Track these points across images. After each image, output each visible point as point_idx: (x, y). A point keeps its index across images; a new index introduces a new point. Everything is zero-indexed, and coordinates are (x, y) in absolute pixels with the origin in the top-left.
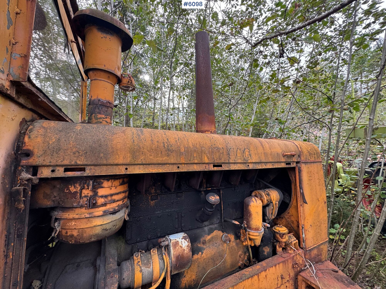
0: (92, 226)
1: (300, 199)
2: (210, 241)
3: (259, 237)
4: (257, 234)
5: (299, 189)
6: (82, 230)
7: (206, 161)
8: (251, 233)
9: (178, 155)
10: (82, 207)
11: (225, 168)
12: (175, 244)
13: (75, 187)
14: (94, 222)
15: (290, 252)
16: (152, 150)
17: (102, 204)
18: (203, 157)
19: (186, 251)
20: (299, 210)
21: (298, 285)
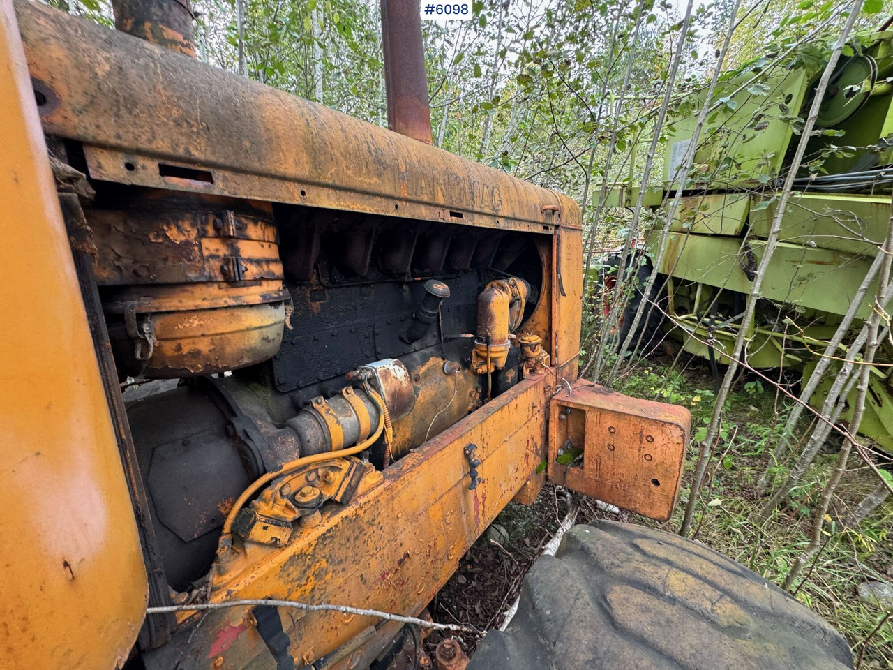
0: (243, 328)
1: (555, 291)
2: (426, 375)
3: (505, 352)
4: (502, 348)
5: (556, 272)
6: (221, 339)
7: (442, 202)
9: (396, 177)
10: (210, 281)
11: (466, 221)
12: (384, 373)
13: (180, 229)
14: (243, 318)
15: (540, 372)
16: (350, 154)
17: (255, 280)
18: (436, 192)
19: (404, 385)
20: (553, 308)
21: (549, 414)
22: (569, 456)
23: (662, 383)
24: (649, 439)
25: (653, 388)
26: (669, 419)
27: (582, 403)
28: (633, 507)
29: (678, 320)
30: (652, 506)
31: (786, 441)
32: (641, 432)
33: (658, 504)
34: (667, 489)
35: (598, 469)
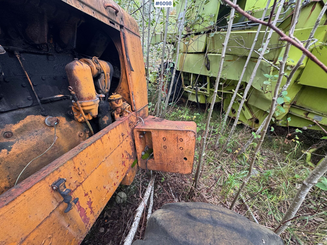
1: (127, 69)
3: (95, 105)
4: (92, 103)
5: (126, 57)
8: (84, 104)
15: (126, 115)
20: (128, 78)
21: (134, 137)
22: (147, 154)
23: (183, 113)
24: (181, 140)
25: (180, 115)
26: (189, 129)
27: (149, 128)
28: (177, 171)
29: (186, 88)
30: (185, 169)
31: (224, 127)
32: (177, 137)
33: (187, 168)
34: (190, 161)
35: (161, 158)
